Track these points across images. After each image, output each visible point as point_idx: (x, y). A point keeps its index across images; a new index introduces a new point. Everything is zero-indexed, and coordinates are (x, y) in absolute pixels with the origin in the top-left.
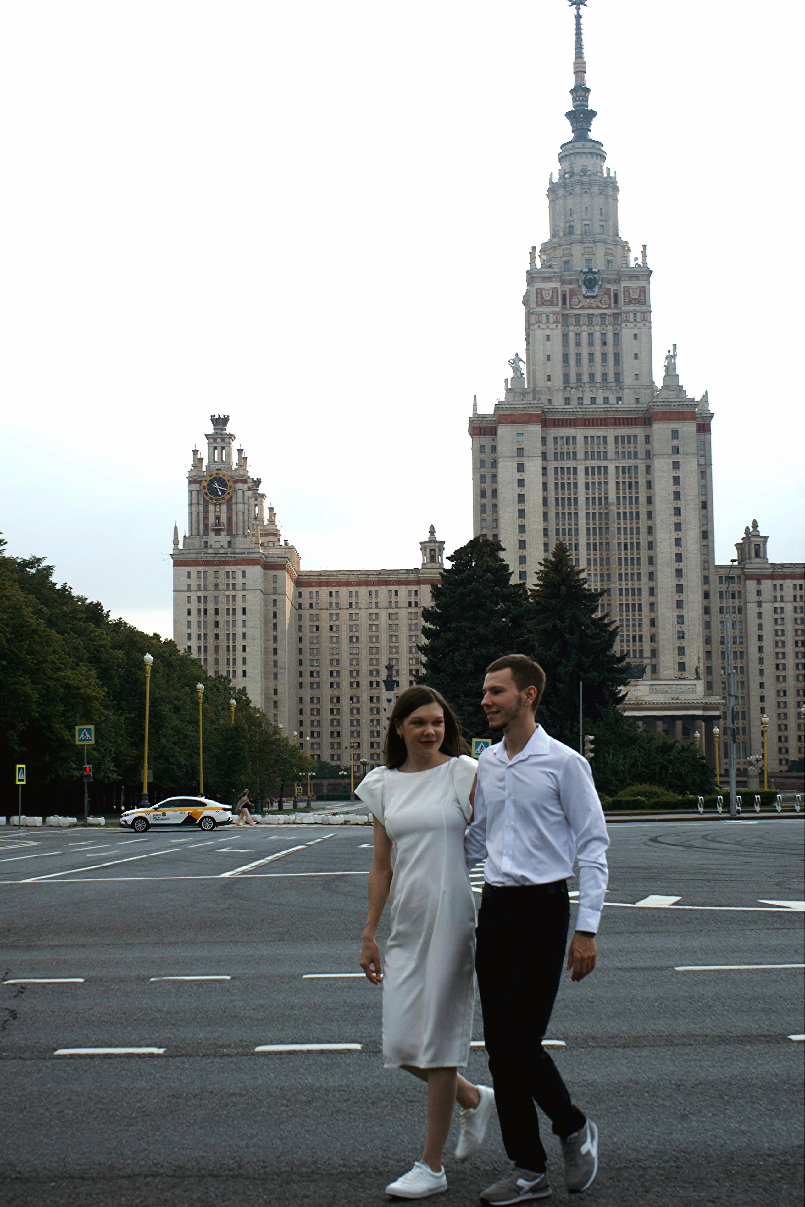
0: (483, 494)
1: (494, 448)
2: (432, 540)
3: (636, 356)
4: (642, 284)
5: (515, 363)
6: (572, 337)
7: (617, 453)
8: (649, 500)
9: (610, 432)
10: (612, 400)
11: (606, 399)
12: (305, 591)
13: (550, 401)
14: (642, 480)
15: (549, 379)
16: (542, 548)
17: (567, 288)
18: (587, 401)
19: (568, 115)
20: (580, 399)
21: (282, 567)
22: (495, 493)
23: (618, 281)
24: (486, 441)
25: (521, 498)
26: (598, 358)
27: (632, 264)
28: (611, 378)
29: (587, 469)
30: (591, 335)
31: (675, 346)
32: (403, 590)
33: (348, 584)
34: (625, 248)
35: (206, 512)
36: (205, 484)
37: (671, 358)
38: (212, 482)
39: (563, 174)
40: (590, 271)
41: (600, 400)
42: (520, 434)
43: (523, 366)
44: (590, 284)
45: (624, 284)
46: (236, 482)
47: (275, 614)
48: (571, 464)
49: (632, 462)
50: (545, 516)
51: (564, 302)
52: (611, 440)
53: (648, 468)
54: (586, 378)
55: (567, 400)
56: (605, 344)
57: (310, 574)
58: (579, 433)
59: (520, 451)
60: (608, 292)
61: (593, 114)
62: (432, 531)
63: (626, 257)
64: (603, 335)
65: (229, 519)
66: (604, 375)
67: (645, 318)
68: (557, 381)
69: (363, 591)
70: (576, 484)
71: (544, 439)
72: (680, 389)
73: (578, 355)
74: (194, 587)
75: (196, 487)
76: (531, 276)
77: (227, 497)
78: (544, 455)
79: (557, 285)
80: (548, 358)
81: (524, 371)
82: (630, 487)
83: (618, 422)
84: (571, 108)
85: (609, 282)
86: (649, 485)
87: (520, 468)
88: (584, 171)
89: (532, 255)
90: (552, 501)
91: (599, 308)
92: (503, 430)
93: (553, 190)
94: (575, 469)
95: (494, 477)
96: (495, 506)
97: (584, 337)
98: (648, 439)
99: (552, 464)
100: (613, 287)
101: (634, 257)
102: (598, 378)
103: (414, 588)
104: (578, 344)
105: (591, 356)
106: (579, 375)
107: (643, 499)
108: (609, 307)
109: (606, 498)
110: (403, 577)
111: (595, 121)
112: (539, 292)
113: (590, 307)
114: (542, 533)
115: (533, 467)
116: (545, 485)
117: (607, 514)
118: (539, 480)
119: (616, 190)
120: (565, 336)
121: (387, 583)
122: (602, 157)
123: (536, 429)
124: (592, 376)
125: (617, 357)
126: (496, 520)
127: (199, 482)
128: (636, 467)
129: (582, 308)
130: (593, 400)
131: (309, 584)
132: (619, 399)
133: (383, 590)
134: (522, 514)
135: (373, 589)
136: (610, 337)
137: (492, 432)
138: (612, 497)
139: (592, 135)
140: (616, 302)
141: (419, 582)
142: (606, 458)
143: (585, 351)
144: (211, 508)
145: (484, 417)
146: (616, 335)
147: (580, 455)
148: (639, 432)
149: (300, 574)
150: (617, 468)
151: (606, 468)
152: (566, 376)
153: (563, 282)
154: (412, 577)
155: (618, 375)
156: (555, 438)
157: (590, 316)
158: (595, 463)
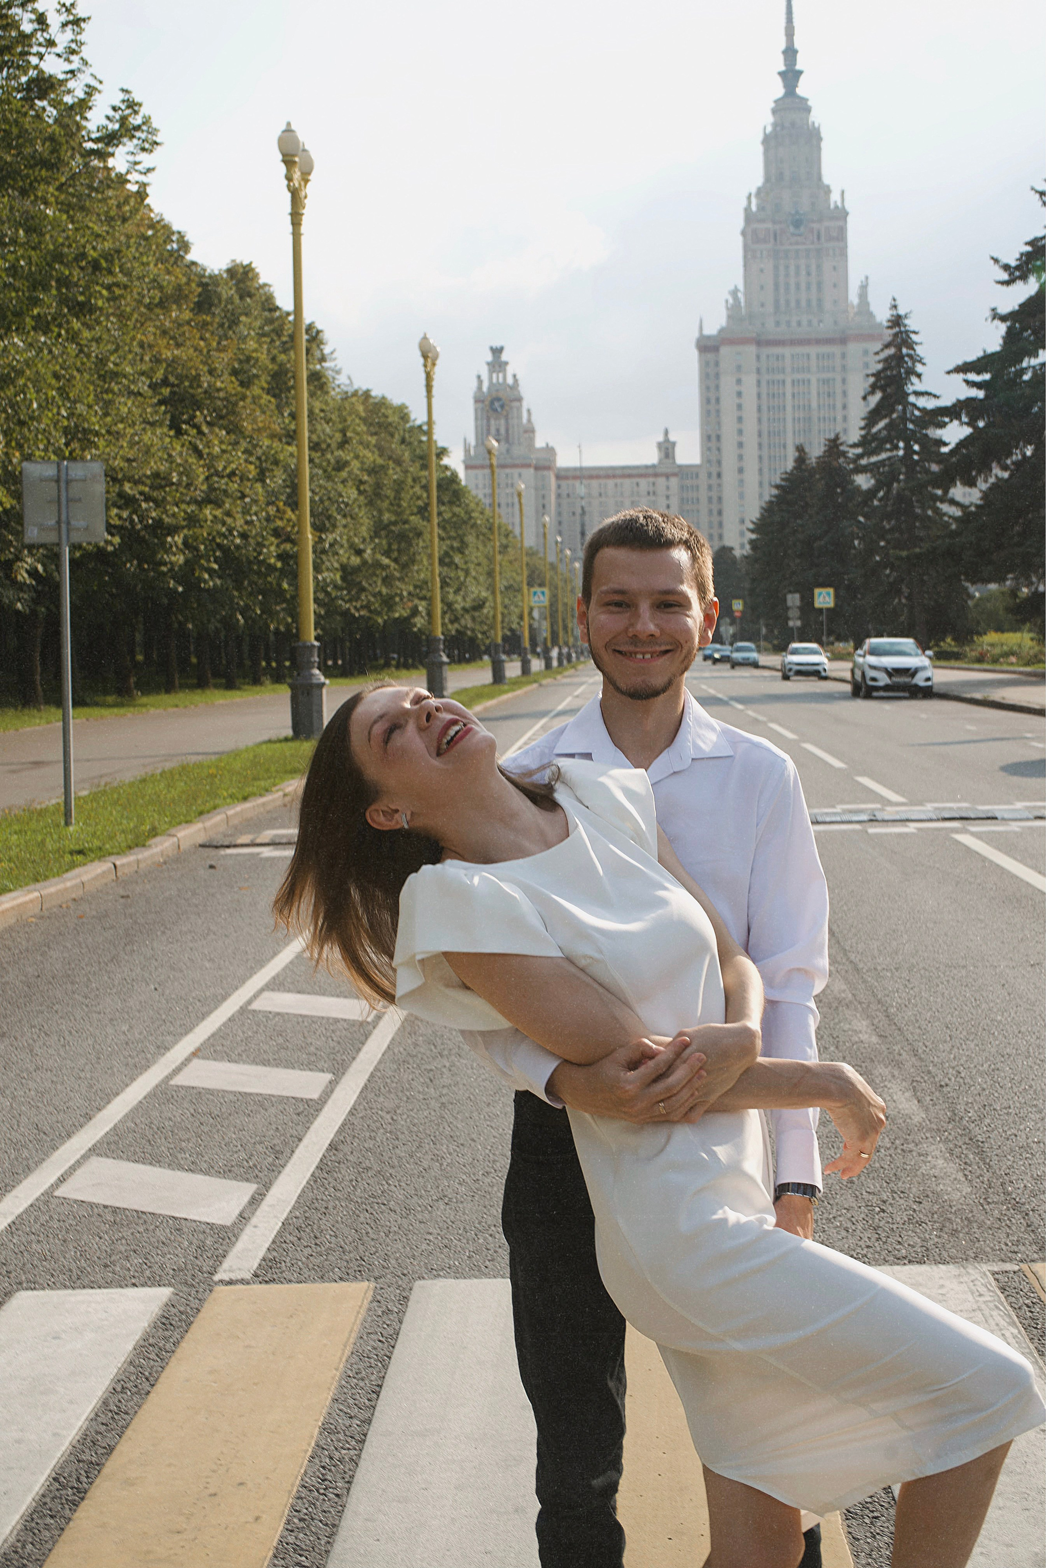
0: (708, 401)
1: (717, 364)
2: (667, 440)
3: (835, 286)
4: (840, 223)
5: (734, 293)
6: (782, 268)
7: (818, 367)
8: (844, 407)
9: (813, 350)
10: (815, 322)
11: (810, 323)
12: (564, 483)
13: (763, 324)
14: (839, 391)
15: (763, 305)
16: (756, 446)
17: (777, 227)
18: (794, 324)
19: (780, 74)
20: (788, 323)
21: (548, 468)
22: (718, 400)
23: (820, 221)
24: (710, 356)
25: (739, 407)
26: (803, 286)
27: (832, 206)
28: (814, 303)
29: (793, 381)
30: (798, 268)
31: (867, 278)
32: (643, 482)
33: (598, 477)
34: (828, 190)
35: (489, 426)
36: (487, 403)
37: (864, 288)
38: (492, 403)
39: (775, 125)
40: (797, 212)
41: (805, 322)
42: (739, 353)
43: (740, 295)
44: (797, 224)
45: (826, 224)
46: (511, 401)
47: (544, 506)
48: (780, 377)
49: (830, 375)
50: (759, 420)
51: (775, 239)
52: (813, 357)
53: (844, 381)
54: (793, 304)
55: (778, 323)
56: (809, 274)
57: (567, 470)
58: (787, 351)
59: (739, 368)
60: (812, 231)
61: (800, 73)
62: (666, 433)
63: (828, 199)
64: (808, 266)
65: (507, 430)
66: (809, 301)
67: (843, 253)
68: (770, 309)
69: (611, 483)
70: (784, 394)
71: (758, 357)
72: (871, 315)
73: (787, 285)
74: (481, 486)
75: (480, 405)
76: (749, 217)
77: (504, 413)
78: (758, 371)
79: (769, 225)
80: (762, 288)
81: (742, 300)
82: (829, 395)
83: (818, 342)
84: (782, 68)
85: (813, 221)
86: (845, 393)
87: (739, 382)
88: (793, 124)
89: (749, 197)
90: (764, 408)
91: (804, 244)
92: (724, 350)
93: (767, 140)
94: (784, 382)
95: (717, 387)
96: (718, 411)
97: (792, 269)
98: (843, 356)
99: (765, 377)
100: (815, 226)
101: (835, 197)
102: (803, 304)
103: (651, 480)
104: (787, 275)
105: (798, 286)
106: (788, 302)
107: (839, 405)
108: (813, 243)
109: (810, 406)
110: (643, 472)
111: (802, 78)
112: (755, 232)
113: (797, 243)
114: (756, 434)
115: (750, 381)
116: (759, 396)
117: (810, 418)
118: (754, 391)
119: (820, 139)
120: (776, 268)
121: (630, 476)
122: (808, 110)
123: (752, 349)
124: (798, 302)
125: (819, 285)
126: (719, 423)
127: (483, 401)
128: (834, 379)
129: (791, 244)
130: (799, 324)
131: (566, 478)
132: (820, 321)
133: (627, 482)
134: (740, 419)
135: (619, 481)
136: (813, 268)
137: (715, 349)
138: (814, 405)
139: (800, 91)
140: (819, 238)
141: (656, 475)
142: (809, 371)
143: (792, 281)
144: (492, 422)
145: (709, 338)
146: (819, 267)
147: (788, 369)
148: (836, 350)
149: (560, 469)
150: (818, 380)
151: (809, 381)
152: (777, 302)
153: (774, 222)
154: (651, 471)
155: (820, 301)
156: (768, 356)
157: (797, 251)
158: (800, 376)
